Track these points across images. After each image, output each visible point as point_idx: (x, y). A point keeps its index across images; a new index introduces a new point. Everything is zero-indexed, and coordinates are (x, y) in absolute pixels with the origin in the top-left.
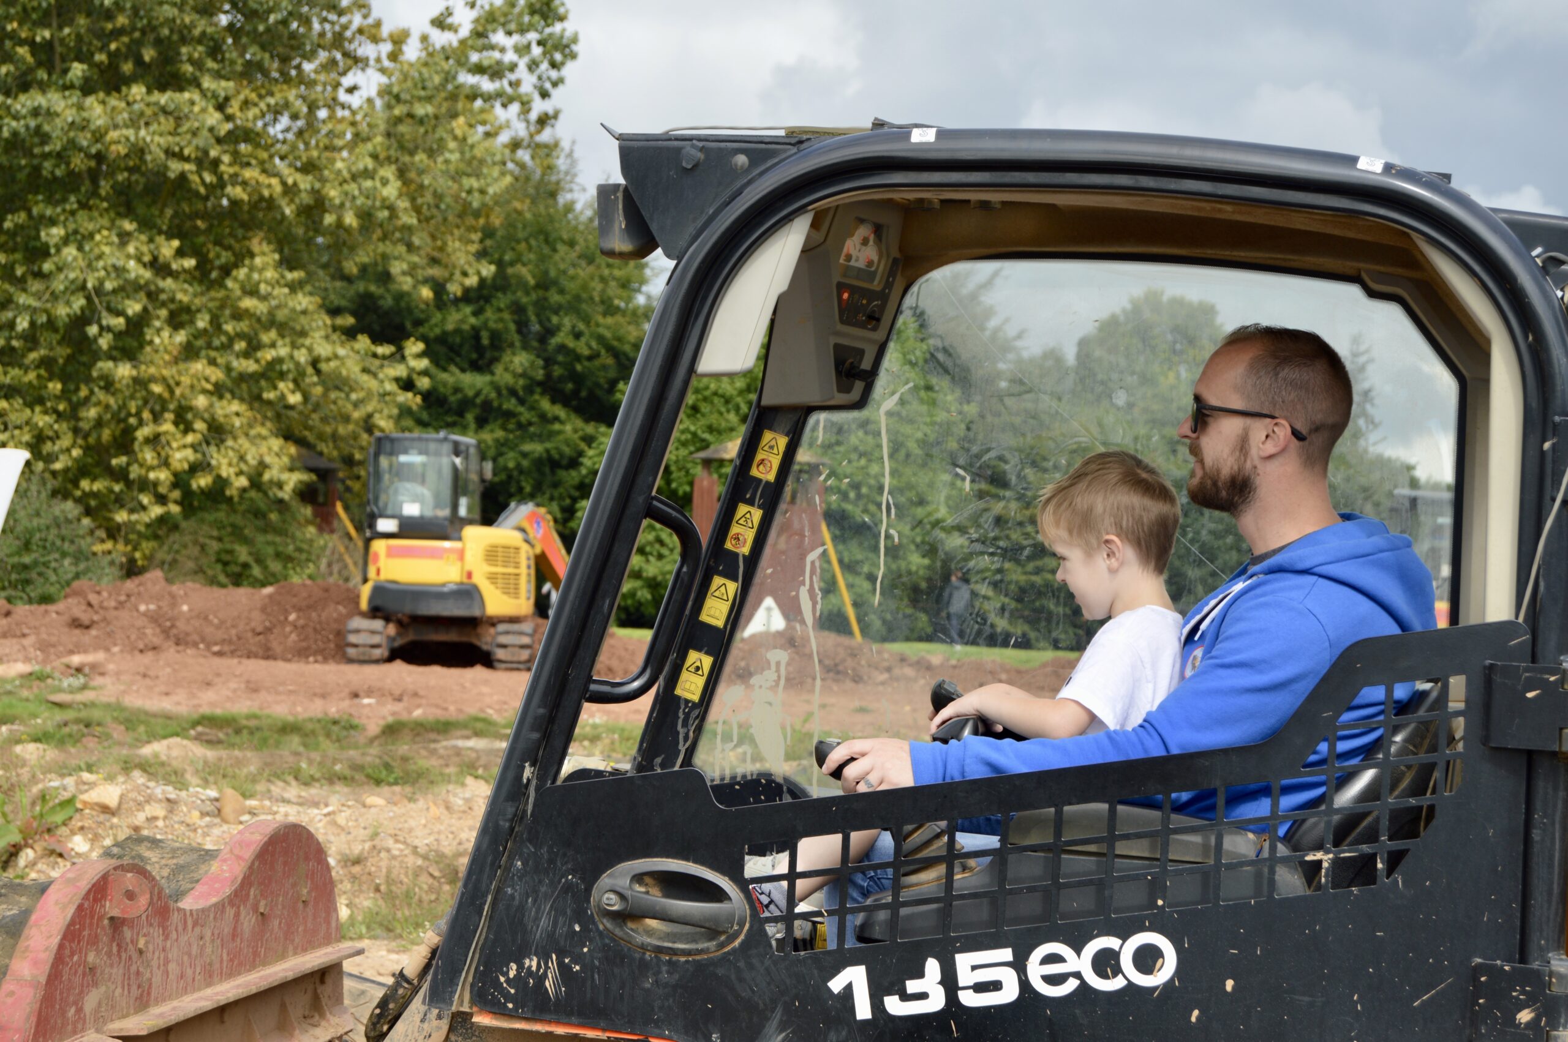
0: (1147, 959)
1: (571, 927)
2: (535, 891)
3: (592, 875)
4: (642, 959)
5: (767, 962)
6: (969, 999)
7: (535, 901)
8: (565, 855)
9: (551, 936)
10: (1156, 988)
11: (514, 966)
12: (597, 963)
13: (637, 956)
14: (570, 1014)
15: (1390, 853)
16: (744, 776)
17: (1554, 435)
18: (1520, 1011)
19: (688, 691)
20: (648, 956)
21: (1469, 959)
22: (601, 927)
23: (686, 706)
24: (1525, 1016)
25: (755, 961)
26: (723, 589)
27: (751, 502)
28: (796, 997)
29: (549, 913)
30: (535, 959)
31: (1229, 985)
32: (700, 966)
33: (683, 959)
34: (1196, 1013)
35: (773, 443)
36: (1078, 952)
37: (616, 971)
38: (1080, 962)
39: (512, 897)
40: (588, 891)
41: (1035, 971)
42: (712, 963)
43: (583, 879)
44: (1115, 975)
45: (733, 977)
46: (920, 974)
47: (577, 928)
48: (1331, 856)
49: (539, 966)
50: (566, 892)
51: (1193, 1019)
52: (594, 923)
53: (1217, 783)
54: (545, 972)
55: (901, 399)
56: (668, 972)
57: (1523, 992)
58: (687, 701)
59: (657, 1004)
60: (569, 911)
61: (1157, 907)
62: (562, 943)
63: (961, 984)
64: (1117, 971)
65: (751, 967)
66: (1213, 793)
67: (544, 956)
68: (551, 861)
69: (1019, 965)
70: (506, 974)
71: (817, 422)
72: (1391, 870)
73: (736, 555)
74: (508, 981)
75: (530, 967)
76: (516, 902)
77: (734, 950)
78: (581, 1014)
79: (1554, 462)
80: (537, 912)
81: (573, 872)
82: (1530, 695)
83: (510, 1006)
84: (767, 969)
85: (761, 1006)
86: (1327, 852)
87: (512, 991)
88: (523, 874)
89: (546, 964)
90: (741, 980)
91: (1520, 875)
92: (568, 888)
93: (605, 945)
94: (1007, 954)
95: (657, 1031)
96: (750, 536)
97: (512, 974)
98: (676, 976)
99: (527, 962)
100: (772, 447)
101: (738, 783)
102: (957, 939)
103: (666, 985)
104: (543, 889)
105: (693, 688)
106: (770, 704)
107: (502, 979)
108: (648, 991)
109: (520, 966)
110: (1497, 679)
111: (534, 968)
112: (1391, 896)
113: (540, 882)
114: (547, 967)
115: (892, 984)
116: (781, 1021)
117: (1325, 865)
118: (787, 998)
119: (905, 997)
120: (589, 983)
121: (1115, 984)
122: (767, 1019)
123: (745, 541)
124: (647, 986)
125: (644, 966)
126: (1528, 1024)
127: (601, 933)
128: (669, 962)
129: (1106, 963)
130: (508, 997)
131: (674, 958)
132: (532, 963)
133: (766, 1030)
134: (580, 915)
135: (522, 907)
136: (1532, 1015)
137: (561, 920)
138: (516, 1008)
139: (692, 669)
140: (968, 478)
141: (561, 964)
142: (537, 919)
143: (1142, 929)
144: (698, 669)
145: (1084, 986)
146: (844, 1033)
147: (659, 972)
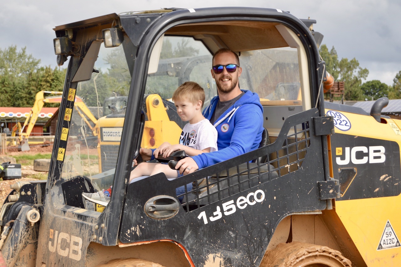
0: (259, 196)
1: (141, 217)
2: (131, 211)
3: (143, 203)
4: (157, 221)
5: (184, 215)
6: (227, 214)
7: (131, 213)
8: (136, 200)
9: (136, 221)
10: (262, 202)
11: (129, 230)
12: (148, 225)
13: (156, 221)
14: (143, 239)
15: (300, 162)
16: (74, 178)
17: (319, 67)
18: (330, 190)
19: (60, 158)
20: (159, 220)
21: (316, 182)
22: (147, 216)
23: (60, 162)
24: (331, 191)
25: (182, 216)
26: (65, 131)
27: (69, 107)
28: (192, 222)
29: (135, 215)
30: (134, 227)
31: (275, 198)
32: (170, 220)
33: (166, 219)
34: (270, 206)
35: (72, 91)
36: (246, 197)
37: (152, 226)
38: (246, 200)
39: (126, 213)
40: (143, 207)
41: (238, 204)
42: (173, 218)
43: (141, 205)
44: (254, 201)
45: (178, 221)
46: (216, 210)
47: (142, 217)
48: (290, 165)
49: (135, 229)
50: (138, 209)
51: (269, 207)
52: (146, 215)
53: (267, 154)
54: (136, 230)
55: (98, 76)
56: (164, 223)
57: (330, 186)
58: (60, 161)
59: (162, 231)
60: (139, 214)
61: (259, 184)
62: (139, 222)
63: (224, 211)
64: (254, 200)
65: (181, 217)
66: (266, 156)
67: (136, 226)
68: (134, 202)
69: (235, 203)
70: (127, 233)
71: (79, 85)
72: (301, 165)
73: (67, 121)
74: (128, 234)
75: (133, 230)
76: (127, 214)
77: (177, 214)
78: (146, 238)
79: (319, 73)
80: (132, 216)
81: (139, 204)
82: (324, 123)
83: (129, 240)
84: (185, 217)
85: (185, 226)
86: (289, 165)
87: (129, 237)
88: (127, 207)
89: (136, 228)
90: (179, 221)
91: (323, 162)
92: (139, 208)
93: (149, 220)
94: (232, 201)
95: (163, 238)
96: (70, 116)
97: (129, 233)
98: (166, 224)
99: (132, 229)
100: (72, 92)
101: (73, 180)
102: (222, 200)
103: (164, 226)
104: (133, 209)
105: (61, 157)
106: (77, 158)
107: (127, 234)
108: (160, 229)
109: (130, 230)
110: (316, 121)
111: (134, 230)
112: (301, 171)
113: (132, 208)
114: (137, 229)
115: (211, 214)
116: (189, 229)
117: (289, 167)
118: (190, 223)
119: (214, 216)
120: (147, 230)
121: (254, 203)
122: (186, 229)
123: (69, 117)
124: (160, 228)
125: (158, 223)
126: (332, 193)
127: (147, 217)
128: (164, 221)
129: (252, 199)
130: (129, 238)
131: (164, 219)
132: (133, 229)
133: (186, 232)
134: (142, 214)
135: (129, 215)
136: (333, 191)
137: (138, 216)
138: (131, 241)
139: (60, 153)
140: (116, 94)
141: (140, 227)
142: (132, 217)
143: (257, 189)
144: (62, 152)
145: (248, 205)
146: (203, 228)
147: (162, 224)
